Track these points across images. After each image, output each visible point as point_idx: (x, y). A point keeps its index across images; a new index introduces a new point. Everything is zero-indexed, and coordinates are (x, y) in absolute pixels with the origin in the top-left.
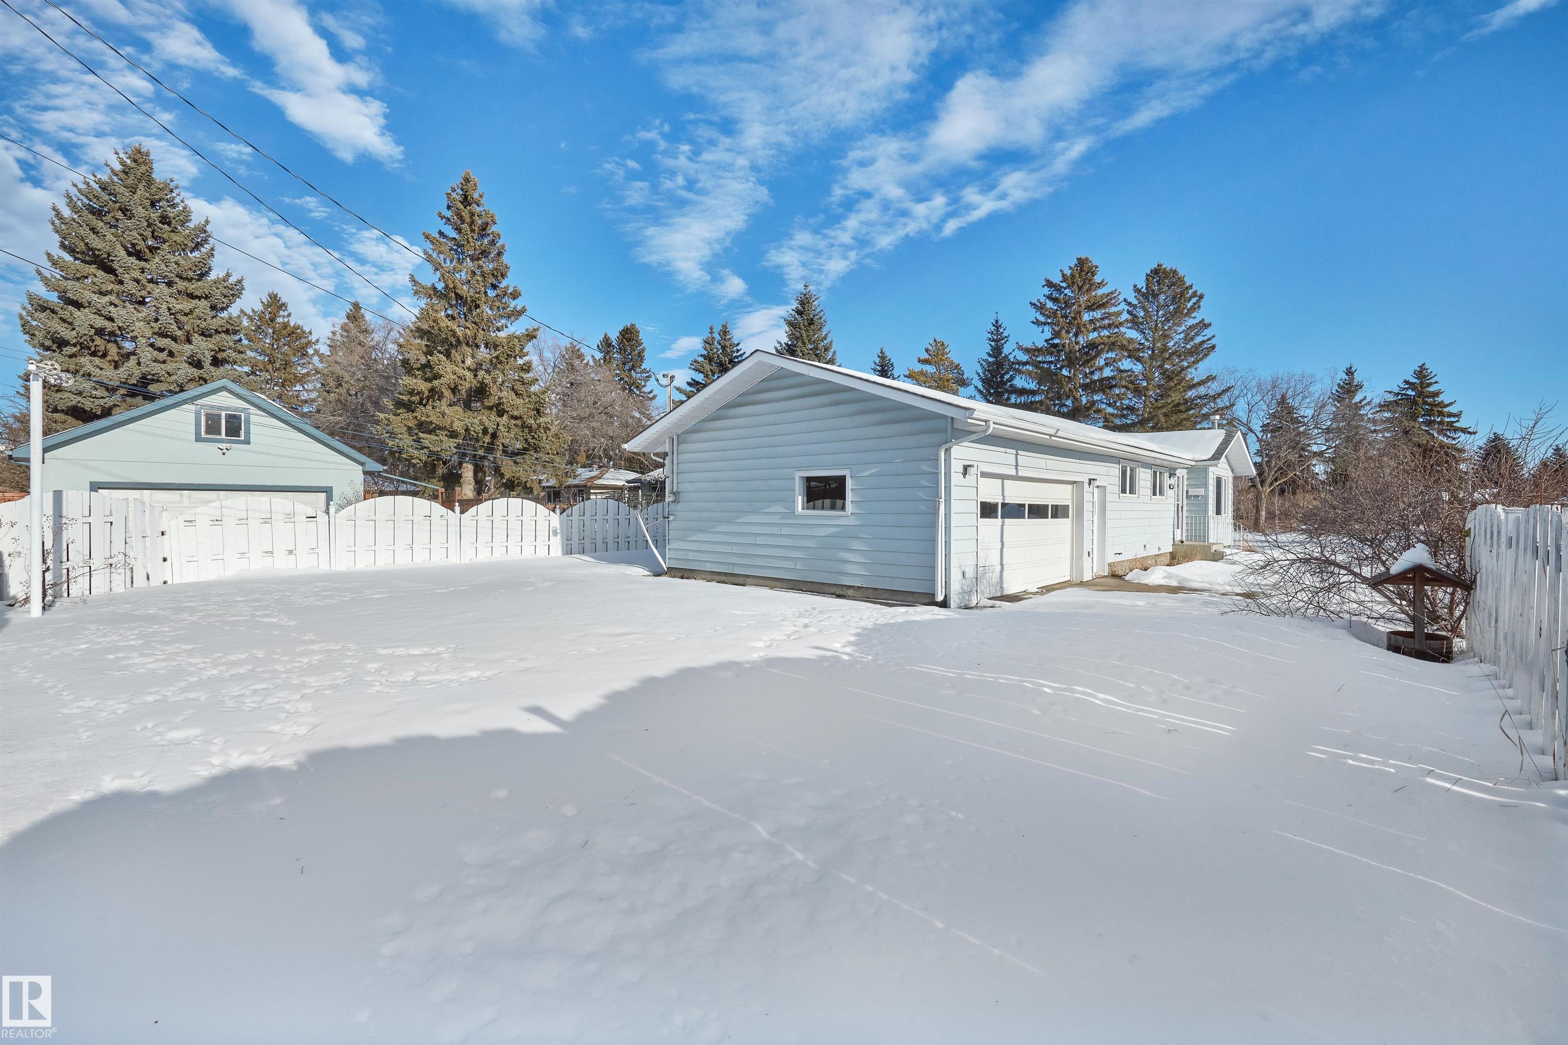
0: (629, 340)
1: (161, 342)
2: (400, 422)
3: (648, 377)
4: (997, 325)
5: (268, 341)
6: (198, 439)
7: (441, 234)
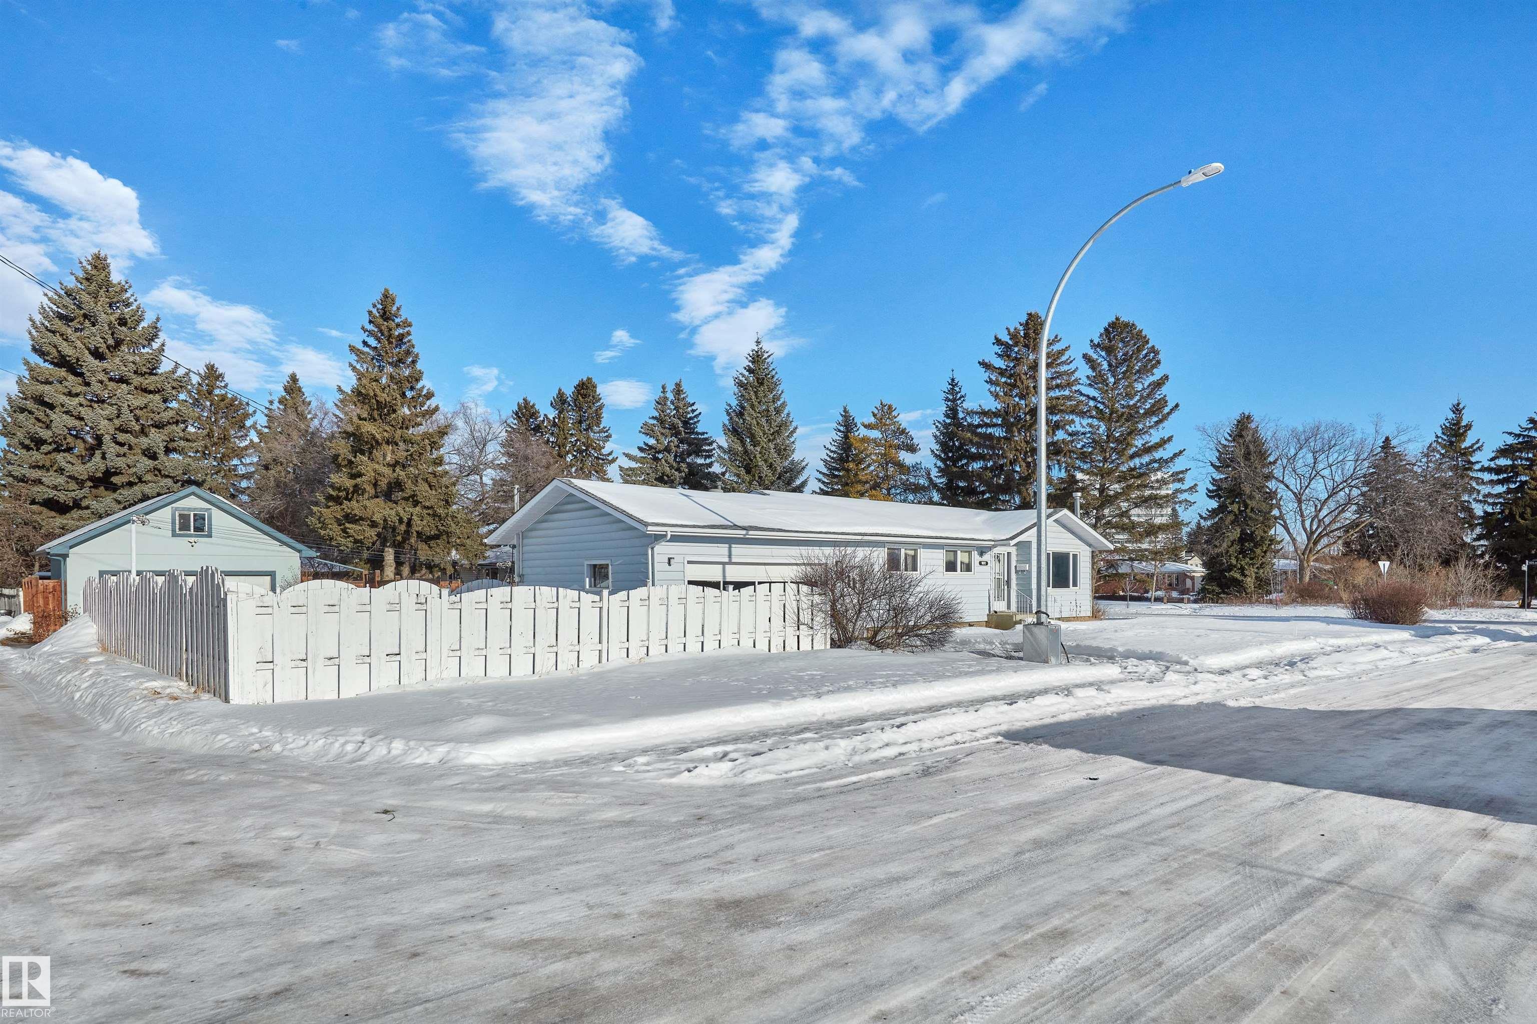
0: (584, 396)
1: (121, 437)
2: (331, 513)
3: (607, 437)
4: (953, 383)
5: (206, 414)
6: (174, 535)
7: (365, 343)
